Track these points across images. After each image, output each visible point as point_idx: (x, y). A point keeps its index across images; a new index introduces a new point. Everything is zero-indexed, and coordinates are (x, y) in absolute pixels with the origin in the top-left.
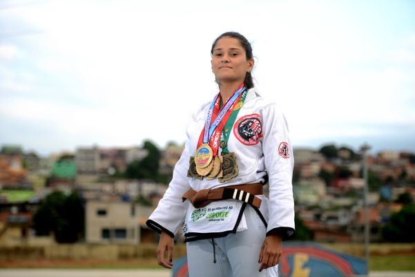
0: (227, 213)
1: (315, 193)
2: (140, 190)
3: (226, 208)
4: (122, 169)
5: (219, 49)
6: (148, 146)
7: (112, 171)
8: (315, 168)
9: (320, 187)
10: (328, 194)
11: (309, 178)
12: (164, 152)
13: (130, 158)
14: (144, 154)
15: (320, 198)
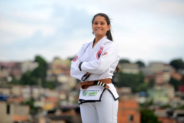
0: (97, 93)
1: (167, 96)
2: (31, 93)
3: (97, 91)
4: (18, 77)
5: (96, 22)
6: (38, 59)
7: (10, 79)
8: (167, 77)
9: (171, 91)
10: (177, 96)
11: (162, 84)
12: (51, 64)
13: (25, 69)
14: (35, 65)
15: (171, 100)
